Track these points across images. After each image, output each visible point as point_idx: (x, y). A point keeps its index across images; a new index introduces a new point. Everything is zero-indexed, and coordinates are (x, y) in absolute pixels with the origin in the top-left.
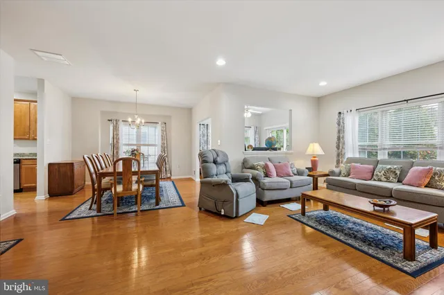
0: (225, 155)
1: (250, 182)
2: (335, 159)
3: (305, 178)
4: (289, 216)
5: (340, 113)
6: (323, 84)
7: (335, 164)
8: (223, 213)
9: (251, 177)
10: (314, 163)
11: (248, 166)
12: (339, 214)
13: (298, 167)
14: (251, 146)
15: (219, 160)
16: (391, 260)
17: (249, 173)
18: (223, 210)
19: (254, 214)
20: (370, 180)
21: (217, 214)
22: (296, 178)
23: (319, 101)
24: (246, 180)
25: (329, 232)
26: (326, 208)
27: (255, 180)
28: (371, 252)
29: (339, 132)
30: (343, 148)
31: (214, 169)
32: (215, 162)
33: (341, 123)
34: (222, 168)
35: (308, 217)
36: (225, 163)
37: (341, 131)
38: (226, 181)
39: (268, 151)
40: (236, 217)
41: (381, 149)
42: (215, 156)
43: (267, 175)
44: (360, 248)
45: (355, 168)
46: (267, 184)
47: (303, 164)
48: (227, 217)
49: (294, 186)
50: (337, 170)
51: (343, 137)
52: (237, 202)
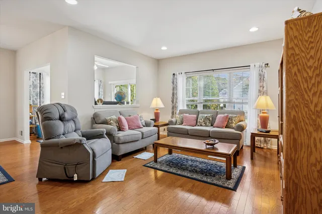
0: (73, 110)
1: (105, 138)
2: (171, 111)
3: (152, 128)
4: (144, 166)
5: (174, 74)
6: (164, 48)
7: (171, 115)
8: (76, 179)
9: (105, 133)
10: (157, 116)
11: (100, 121)
12: (180, 156)
13: (145, 119)
14: (101, 100)
15: (67, 116)
16: (220, 183)
17: (103, 128)
18: (76, 175)
19: (110, 171)
20: (196, 126)
21: (68, 181)
22: (145, 130)
23: (158, 63)
24: (99, 136)
25: (179, 172)
26: (170, 152)
27: (110, 135)
28: (209, 180)
29: (173, 89)
30: (176, 102)
31: (60, 127)
32: (61, 119)
33: (175, 83)
34: (71, 125)
35: (160, 163)
36: (73, 119)
37: (175, 89)
38: (81, 141)
39: (118, 105)
40: (93, 179)
41: (199, 103)
42: (61, 111)
43: (120, 129)
44: (202, 179)
45: (186, 117)
46: (122, 138)
47: (149, 116)
48: (82, 182)
49: (144, 137)
50: (174, 120)
51: (176, 94)
52: (94, 162)
